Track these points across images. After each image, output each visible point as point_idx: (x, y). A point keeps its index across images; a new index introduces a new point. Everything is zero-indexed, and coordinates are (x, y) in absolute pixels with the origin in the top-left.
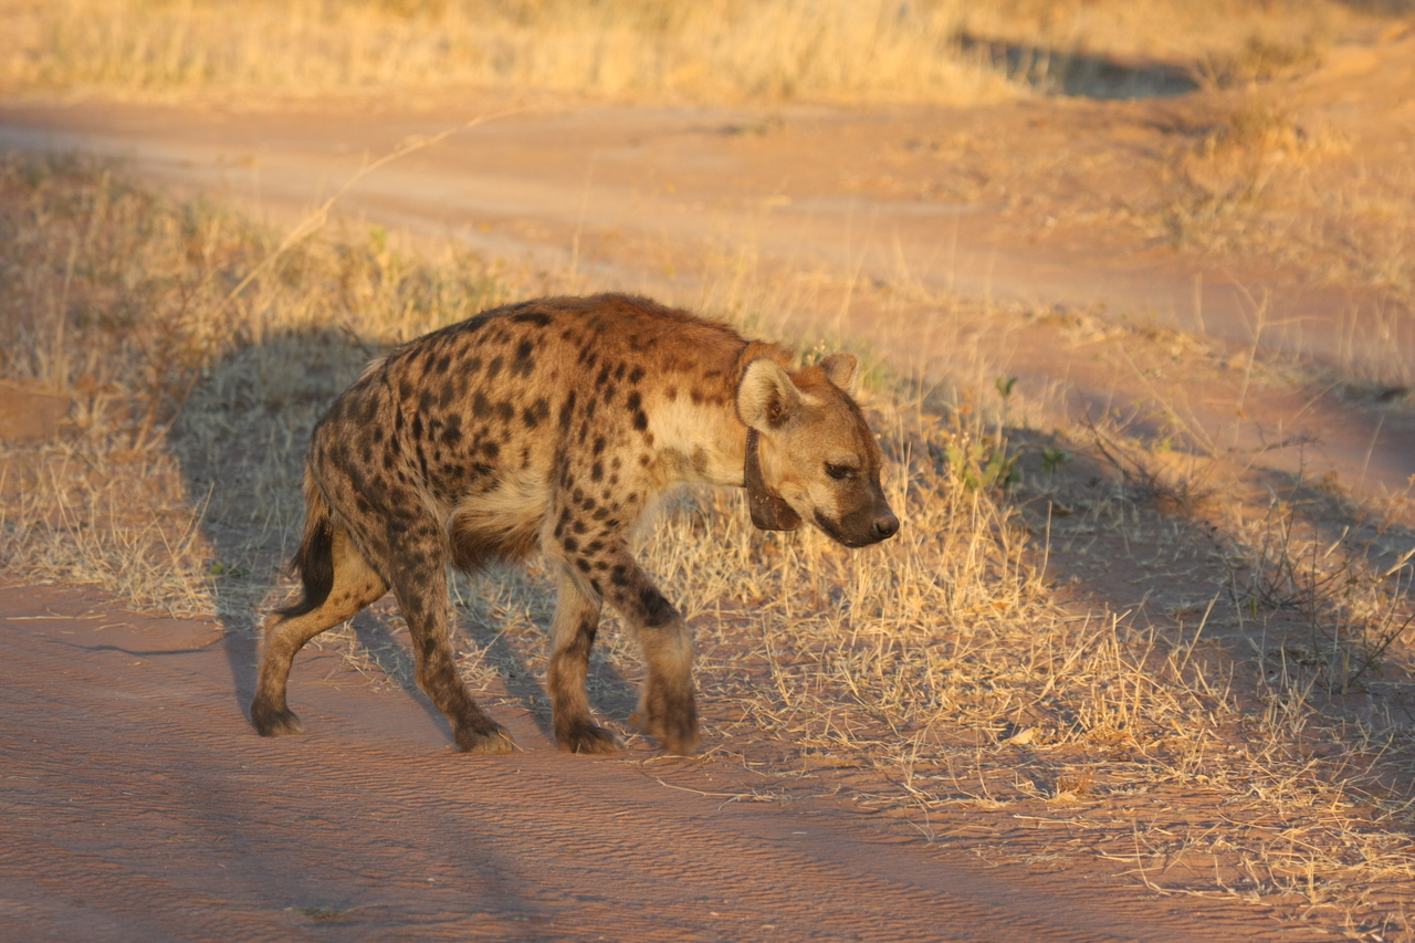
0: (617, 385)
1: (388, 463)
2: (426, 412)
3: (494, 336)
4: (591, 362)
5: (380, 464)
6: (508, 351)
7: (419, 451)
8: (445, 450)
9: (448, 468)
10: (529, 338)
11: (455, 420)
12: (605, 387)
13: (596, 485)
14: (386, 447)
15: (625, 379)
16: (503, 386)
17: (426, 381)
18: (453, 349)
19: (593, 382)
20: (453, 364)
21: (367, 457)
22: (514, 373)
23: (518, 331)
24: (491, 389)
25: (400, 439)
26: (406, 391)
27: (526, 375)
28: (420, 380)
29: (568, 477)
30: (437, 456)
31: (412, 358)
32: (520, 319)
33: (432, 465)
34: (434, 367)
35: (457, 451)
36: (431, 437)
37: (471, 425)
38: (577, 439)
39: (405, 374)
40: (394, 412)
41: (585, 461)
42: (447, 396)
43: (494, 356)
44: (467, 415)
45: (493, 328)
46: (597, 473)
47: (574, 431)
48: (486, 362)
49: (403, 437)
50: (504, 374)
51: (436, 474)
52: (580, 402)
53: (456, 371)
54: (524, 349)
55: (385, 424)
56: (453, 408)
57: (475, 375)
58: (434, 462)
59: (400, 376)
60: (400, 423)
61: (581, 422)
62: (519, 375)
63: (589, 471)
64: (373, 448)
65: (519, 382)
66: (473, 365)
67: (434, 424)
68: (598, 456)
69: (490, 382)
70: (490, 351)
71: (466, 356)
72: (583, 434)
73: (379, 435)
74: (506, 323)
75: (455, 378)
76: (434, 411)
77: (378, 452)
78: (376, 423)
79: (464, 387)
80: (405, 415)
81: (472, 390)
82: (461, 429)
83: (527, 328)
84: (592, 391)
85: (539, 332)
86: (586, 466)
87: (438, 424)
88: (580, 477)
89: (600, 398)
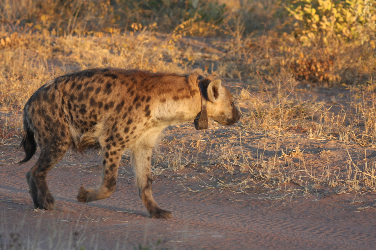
0: (142, 103)
1: (61, 115)
2: (73, 102)
3: (97, 80)
4: (132, 93)
5: (58, 116)
6: (103, 86)
7: (70, 113)
8: (80, 115)
9: (81, 122)
10: (110, 82)
11: (84, 106)
12: (136, 103)
13: (125, 134)
14: (60, 110)
15: (145, 101)
16: (100, 97)
17: (72, 91)
18: (82, 82)
19: (132, 101)
20: (83, 88)
21: (54, 113)
22: (104, 93)
23: (106, 80)
24: (96, 97)
25: (63, 108)
26: (65, 93)
27: (109, 94)
28: (70, 90)
29: (115, 128)
30: (77, 117)
31: (66, 82)
32: (106, 75)
33: (75, 119)
34: (75, 87)
35: (85, 116)
36: (75, 110)
37: (90, 109)
38: (122, 116)
39: (64, 88)
40: (61, 99)
41: (123, 125)
42: (81, 98)
43: (98, 87)
44: (88, 105)
45: (97, 77)
46: (126, 130)
47: (122, 113)
48: (95, 88)
49: (65, 107)
50: (101, 93)
51: (76, 122)
52: (126, 105)
53: (84, 90)
54: (108, 86)
55: (58, 103)
56: (83, 102)
57: (91, 92)
58: (76, 118)
59: (62, 88)
60: (63, 102)
61: (125, 112)
62: (106, 94)
63: (123, 129)
64: (55, 110)
65: (106, 96)
66: (91, 89)
67: (76, 106)
68: (128, 125)
69: (96, 95)
70: (96, 85)
71: (88, 86)
72: (125, 116)
73: (57, 107)
74: (101, 76)
75: (84, 93)
76: (76, 102)
77: (57, 112)
78: (55, 103)
79: (87, 96)
80: (65, 101)
81: (90, 97)
82: (86, 109)
83: (109, 79)
84: (132, 104)
85: (113, 81)
86: (123, 127)
87: (78, 106)
88: (120, 130)
89: (134, 106)
